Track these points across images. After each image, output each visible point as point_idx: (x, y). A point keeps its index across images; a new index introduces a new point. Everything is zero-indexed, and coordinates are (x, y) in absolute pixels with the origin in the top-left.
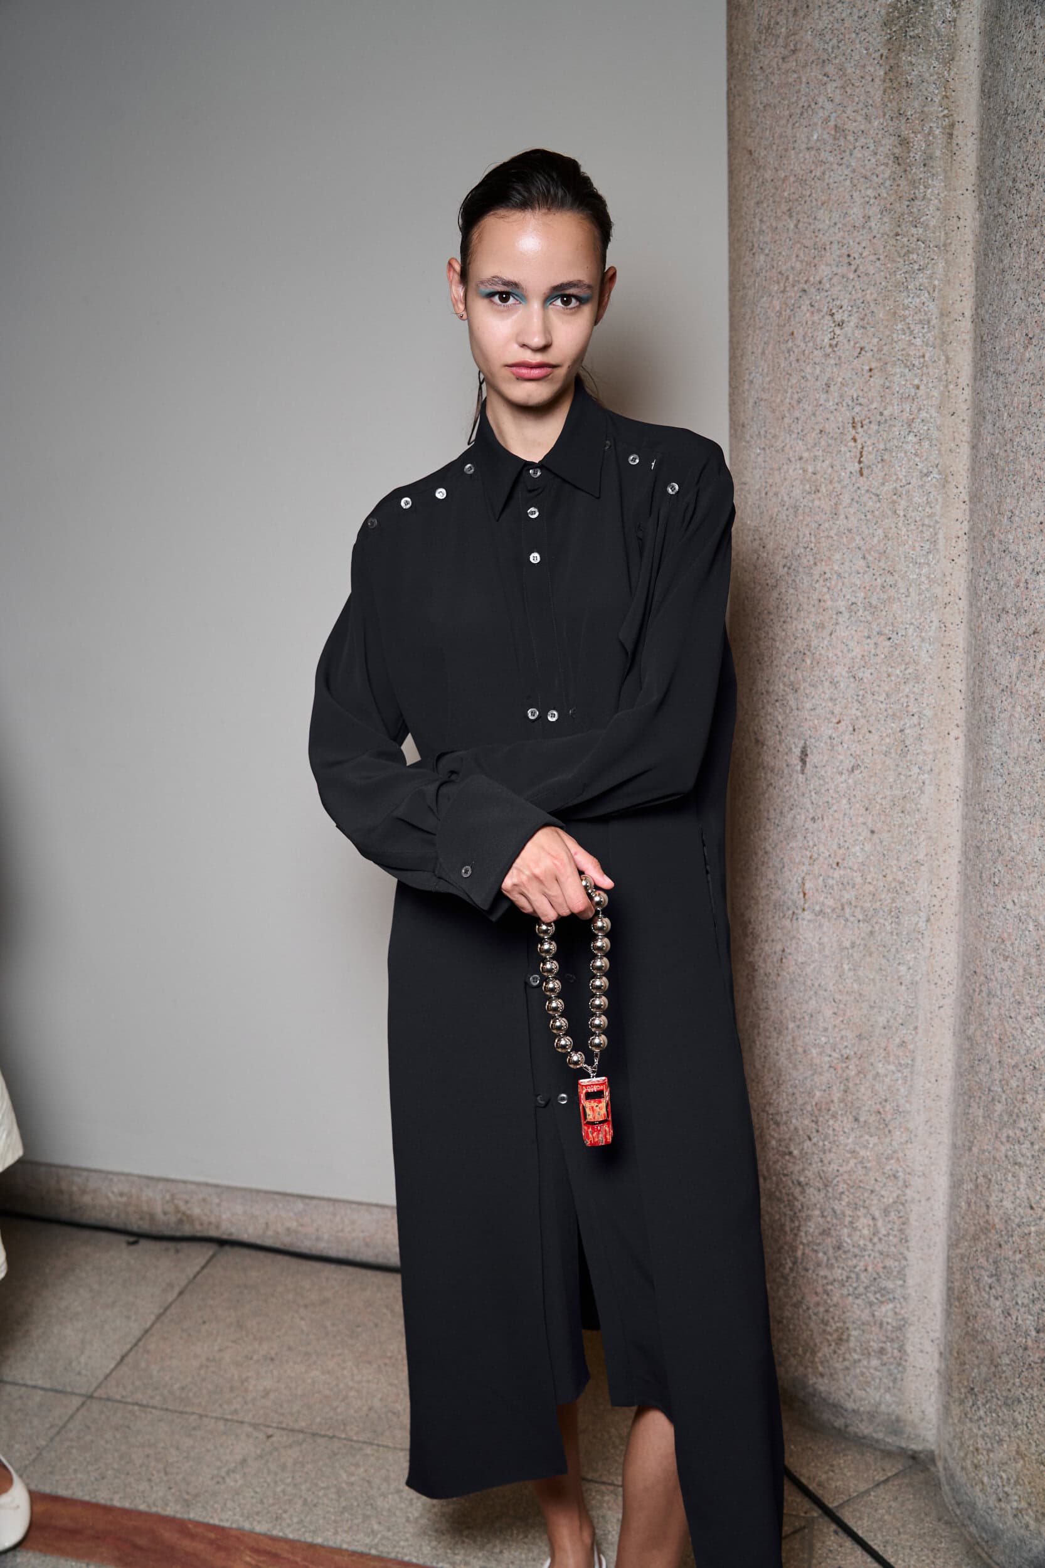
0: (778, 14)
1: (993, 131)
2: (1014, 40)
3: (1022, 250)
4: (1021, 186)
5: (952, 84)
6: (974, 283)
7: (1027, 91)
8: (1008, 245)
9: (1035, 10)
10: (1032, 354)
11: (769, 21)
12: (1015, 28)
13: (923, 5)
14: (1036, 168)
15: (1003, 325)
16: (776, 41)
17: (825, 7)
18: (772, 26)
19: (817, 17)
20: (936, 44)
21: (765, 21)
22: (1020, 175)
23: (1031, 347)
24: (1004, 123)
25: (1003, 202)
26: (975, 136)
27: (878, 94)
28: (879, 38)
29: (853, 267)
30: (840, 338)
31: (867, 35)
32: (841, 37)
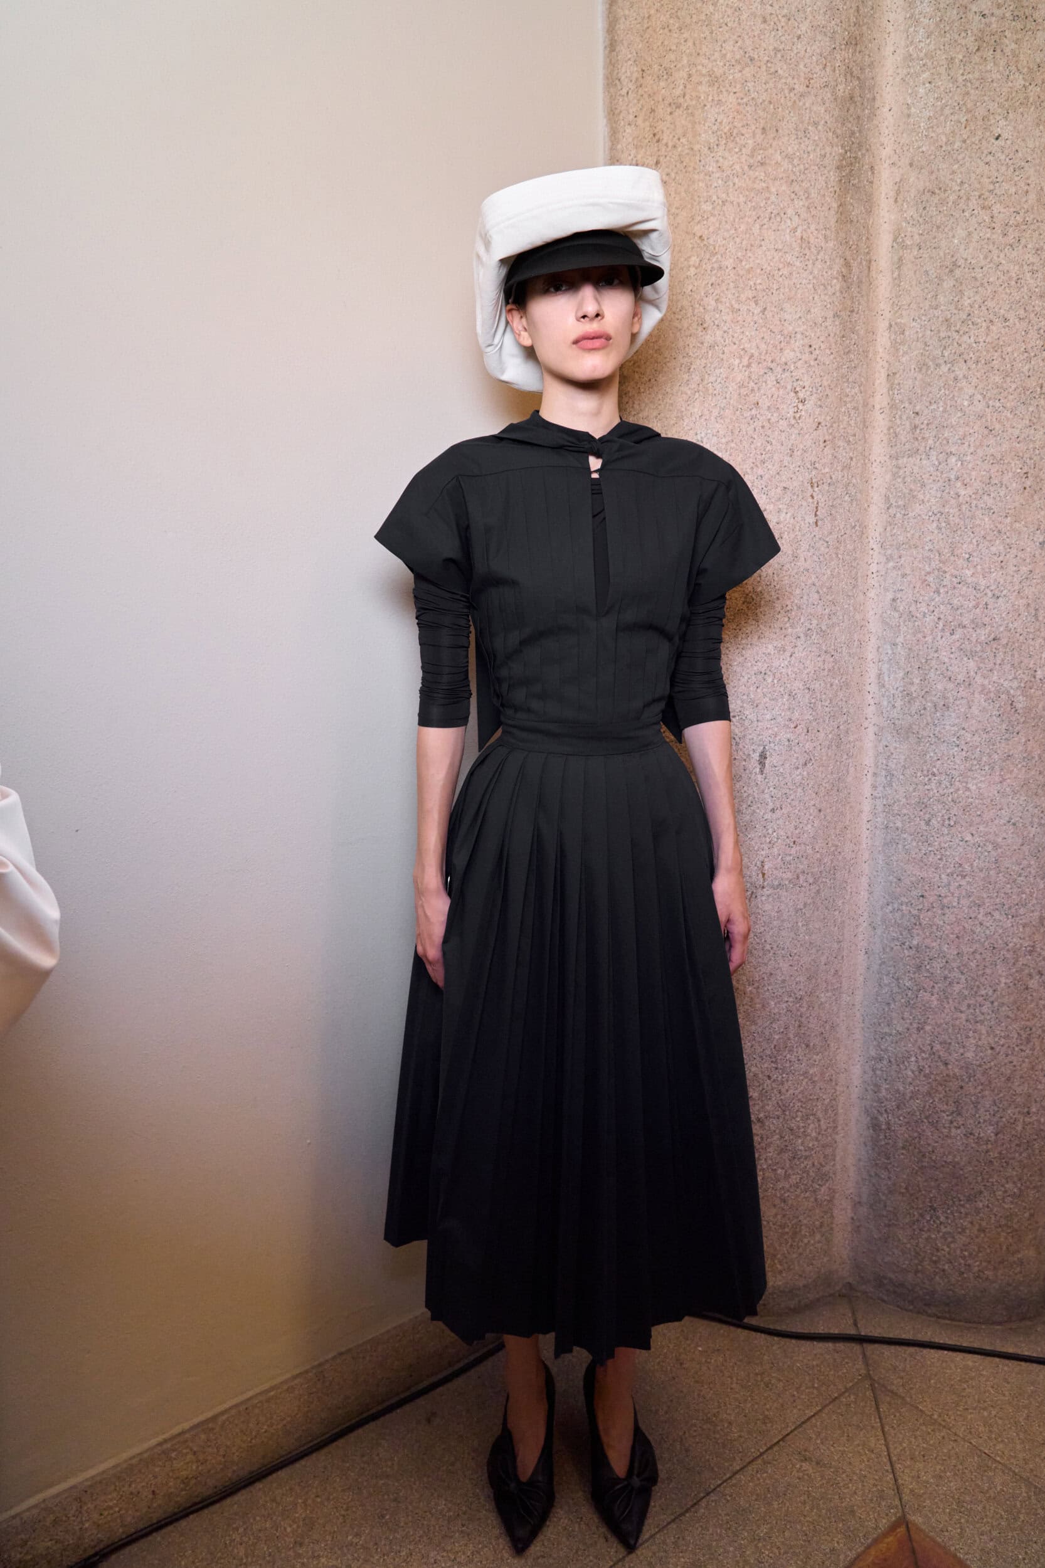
27: (833, 221)
28: (833, 177)
29: (814, 356)
30: (803, 413)
31: (826, 172)
32: (807, 166)
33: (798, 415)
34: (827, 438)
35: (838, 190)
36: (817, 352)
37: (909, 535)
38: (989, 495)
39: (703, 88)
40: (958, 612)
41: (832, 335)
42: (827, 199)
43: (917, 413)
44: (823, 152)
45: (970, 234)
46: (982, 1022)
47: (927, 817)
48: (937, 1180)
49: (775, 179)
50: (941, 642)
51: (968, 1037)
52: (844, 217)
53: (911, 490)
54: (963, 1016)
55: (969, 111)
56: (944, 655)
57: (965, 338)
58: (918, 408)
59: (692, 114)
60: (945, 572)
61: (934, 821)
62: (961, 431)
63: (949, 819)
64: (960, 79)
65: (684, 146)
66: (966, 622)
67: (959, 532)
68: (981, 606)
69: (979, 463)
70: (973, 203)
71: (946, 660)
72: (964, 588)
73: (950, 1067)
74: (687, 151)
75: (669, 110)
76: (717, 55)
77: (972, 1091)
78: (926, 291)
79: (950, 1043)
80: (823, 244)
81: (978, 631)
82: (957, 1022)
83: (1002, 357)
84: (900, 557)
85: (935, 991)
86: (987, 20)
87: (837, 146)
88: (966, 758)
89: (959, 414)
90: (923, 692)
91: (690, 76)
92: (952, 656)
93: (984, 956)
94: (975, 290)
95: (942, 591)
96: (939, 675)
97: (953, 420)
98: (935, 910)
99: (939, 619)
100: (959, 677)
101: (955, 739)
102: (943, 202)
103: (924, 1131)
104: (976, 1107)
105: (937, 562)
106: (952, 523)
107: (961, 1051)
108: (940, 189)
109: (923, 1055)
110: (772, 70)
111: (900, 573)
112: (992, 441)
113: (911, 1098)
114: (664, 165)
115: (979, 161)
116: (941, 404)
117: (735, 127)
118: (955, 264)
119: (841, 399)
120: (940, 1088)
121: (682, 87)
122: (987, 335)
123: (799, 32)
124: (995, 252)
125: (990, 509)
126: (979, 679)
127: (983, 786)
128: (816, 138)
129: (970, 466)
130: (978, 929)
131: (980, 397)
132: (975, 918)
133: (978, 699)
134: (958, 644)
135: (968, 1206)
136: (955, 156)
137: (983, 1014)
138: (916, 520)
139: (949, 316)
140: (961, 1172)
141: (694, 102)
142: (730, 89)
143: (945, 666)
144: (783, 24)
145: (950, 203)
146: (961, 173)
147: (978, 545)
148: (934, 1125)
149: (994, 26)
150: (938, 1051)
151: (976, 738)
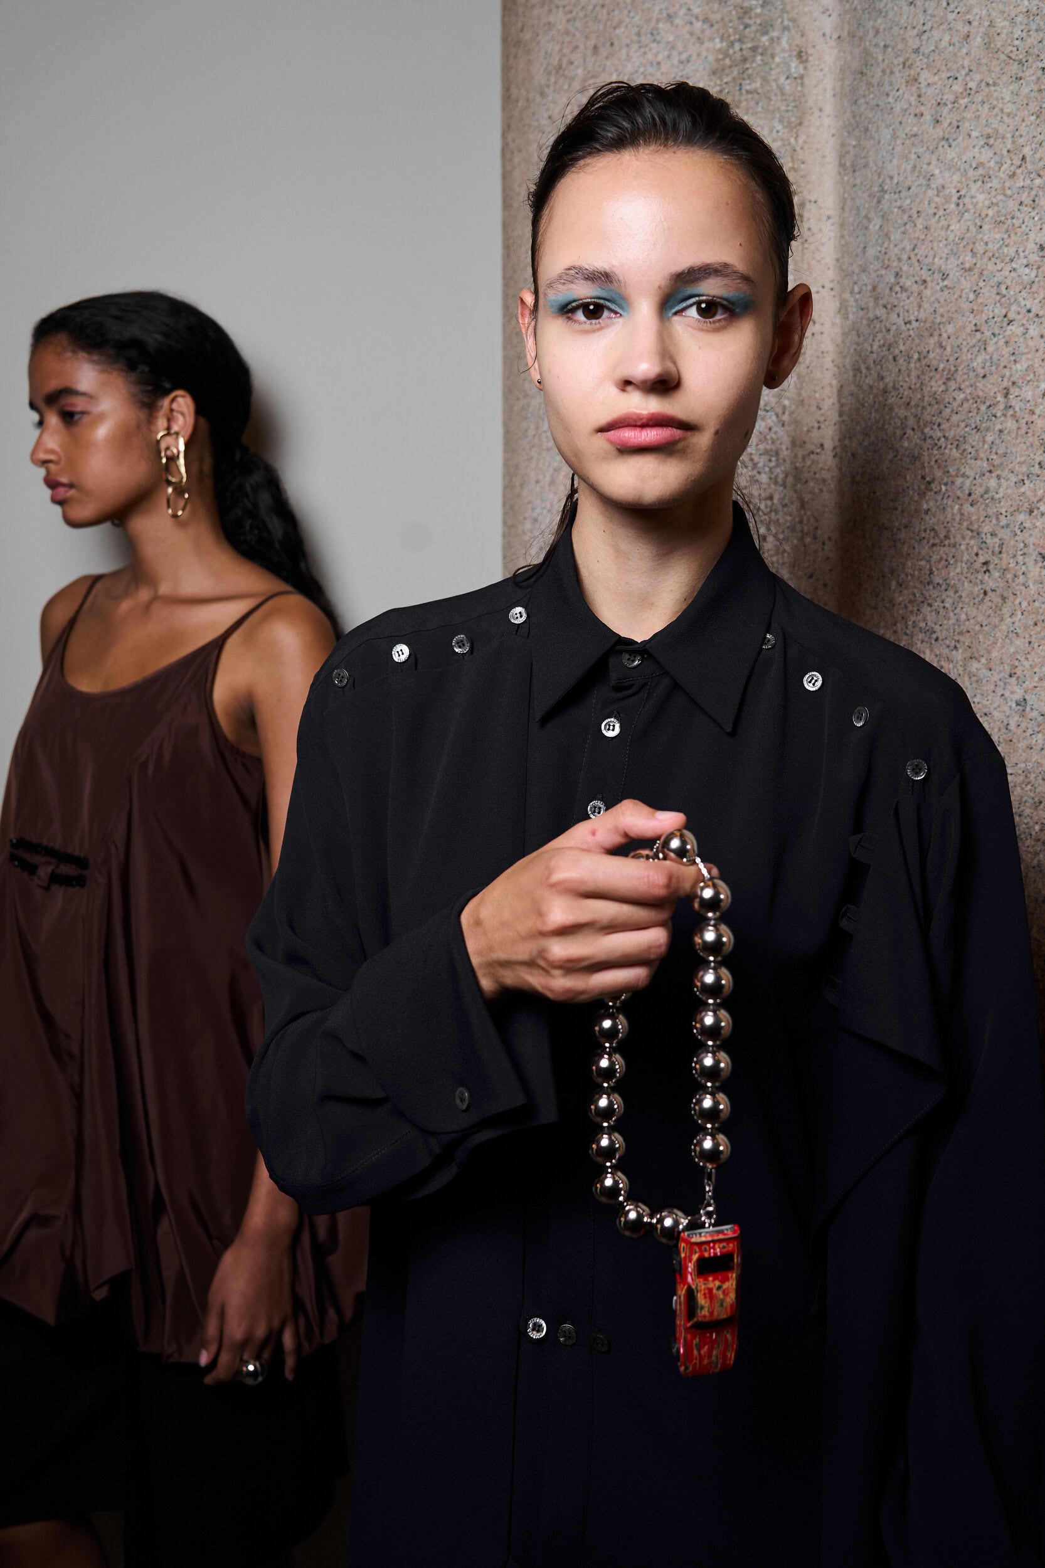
0: (572, 51)
1: (863, 213)
2: (891, 99)
3: (912, 365)
4: (908, 283)
5: (801, 155)
6: (837, 405)
7: (912, 162)
8: (891, 357)
9: (918, 63)
10: (931, 503)
11: (560, 59)
12: (891, 85)
13: (762, 54)
14: (930, 259)
15: (887, 462)
16: (570, 86)
17: (635, 47)
18: (564, 65)
19: (624, 57)
20: (779, 104)
21: (555, 60)
22: (905, 268)
23: (929, 494)
24: (879, 202)
25: (881, 302)
26: (831, 221)
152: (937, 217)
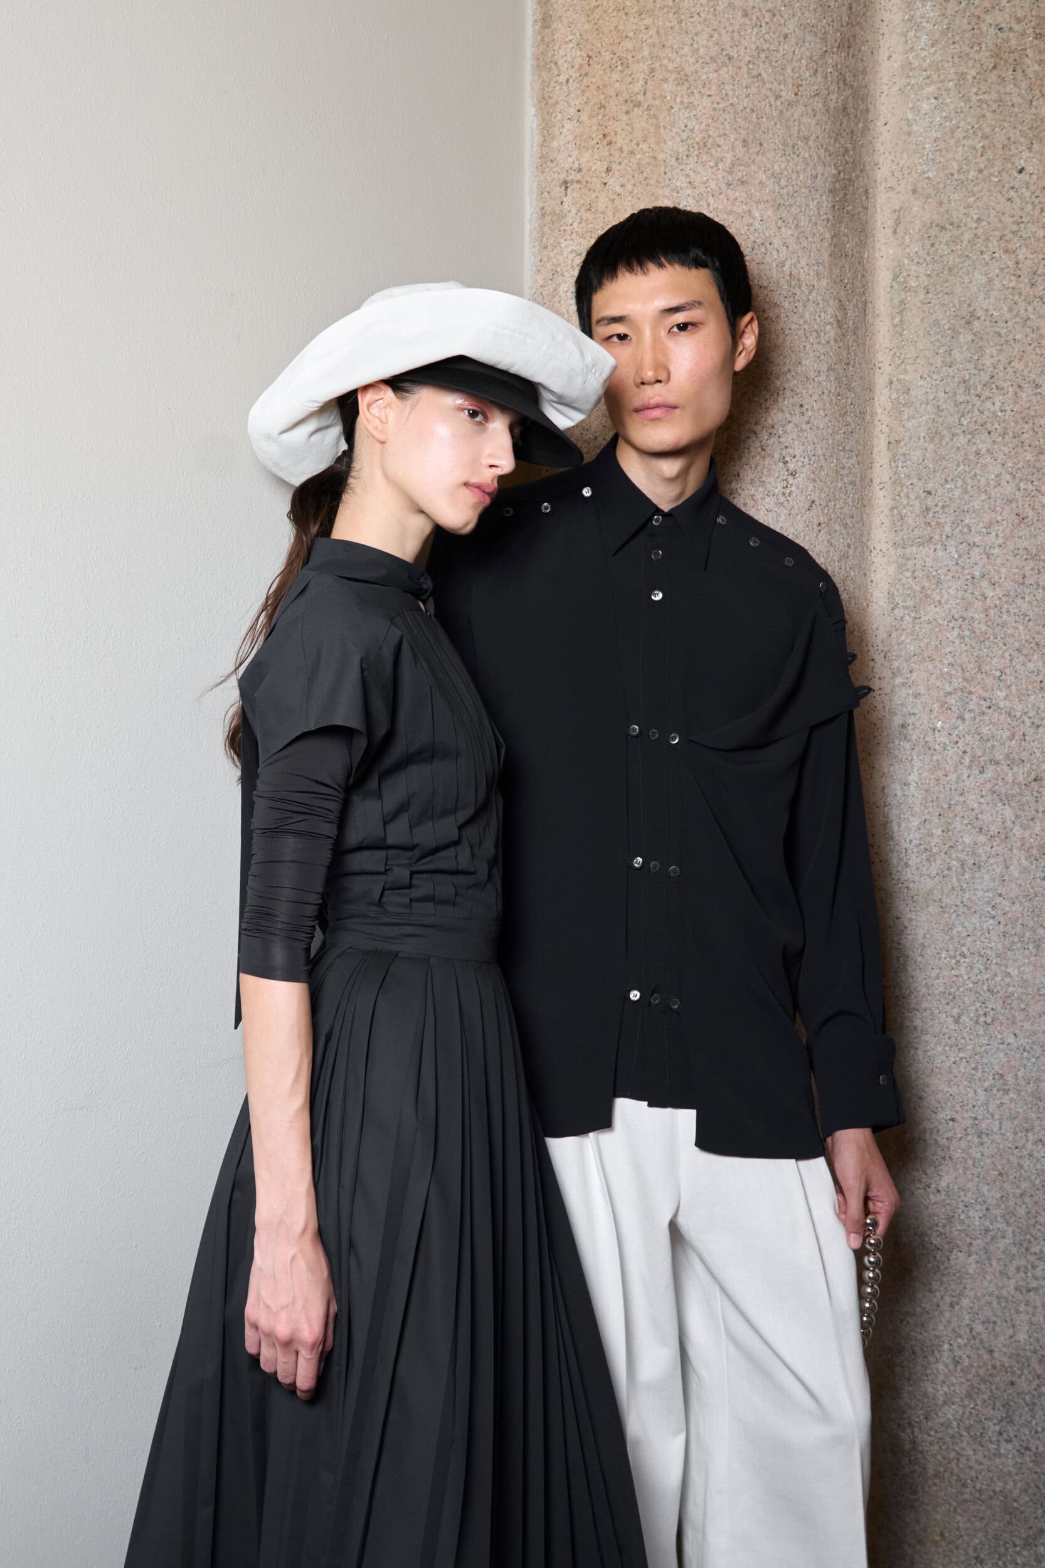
27: (826, 255)
28: (826, 202)
29: (806, 418)
30: (794, 488)
31: (818, 196)
32: (796, 188)
33: (788, 491)
34: (822, 520)
35: (831, 217)
36: (810, 413)
37: (922, 644)
38: (1023, 598)
39: (669, 87)
40: (989, 744)
41: (826, 393)
42: (820, 228)
43: (929, 493)
44: (814, 174)
45: (990, 280)
46: (1036, 1289)
47: (956, 1011)
48: (982, 1519)
49: (758, 202)
50: (967, 783)
51: (1018, 1312)
52: (838, 252)
53: (923, 588)
54: (1012, 1282)
55: (985, 137)
56: (972, 800)
57: (988, 404)
58: (930, 486)
59: (655, 117)
60: (970, 693)
61: (964, 1019)
62: (986, 518)
63: (985, 1014)
64: (974, 98)
65: (644, 153)
66: (999, 757)
67: (987, 644)
68: (1017, 737)
69: (1010, 558)
70: (994, 244)
71: (976, 805)
72: (996, 714)
73: (996, 1355)
74: (648, 160)
75: (624, 108)
76: (686, 49)
77: (1026, 1389)
78: (937, 344)
79: (995, 1323)
80: (815, 283)
81: (1015, 769)
82: (1004, 1292)
83: (1034, 430)
84: (911, 672)
85: (973, 1249)
86: (1005, 35)
87: (830, 165)
88: (1005, 934)
89: (983, 497)
90: (947, 847)
91: (652, 71)
92: (982, 800)
93: (1036, 1198)
94: (999, 348)
95: (967, 716)
96: (966, 825)
97: (976, 504)
98: (970, 1138)
99: (965, 752)
100: (993, 828)
101: (989, 909)
102: (955, 240)
103: (963, 1449)
104: (1031, 1410)
105: (961, 680)
106: (978, 631)
107: (1010, 1332)
108: (952, 224)
109: (960, 1340)
110: (755, 73)
111: (911, 692)
112: (1024, 531)
113: (944, 1402)
114: (617, 174)
115: (999, 196)
116: (960, 483)
117: (709, 136)
118: (972, 314)
119: (837, 472)
120: (983, 1387)
121: (641, 82)
122: (1016, 403)
123: (786, 31)
124: (1022, 305)
125: (1025, 615)
126: (1017, 831)
127: (1028, 969)
128: (807, 155)
129: (999, 561)
130: (1026, 1163)
131: (1008, 478)
132: (1023, 1146)
133: (1019, 859)
134: (989, 786)
135: (1025, 1553)
136: (970, 187)
137: (1037, 1279)
138: (930, 626)
139: (967, 377)
140: (1015, 1505)
141: (657, 102)
142: (703, 91)
143: (974, 814)
144: (767, 20)
145: (965, 242)
146: (978, 207)
147: (1011, 660)
148: (979, 1440)
149: (1013, 42)
150: (979, 1334)
151: (1017, 907)
152: (1032, 346)
